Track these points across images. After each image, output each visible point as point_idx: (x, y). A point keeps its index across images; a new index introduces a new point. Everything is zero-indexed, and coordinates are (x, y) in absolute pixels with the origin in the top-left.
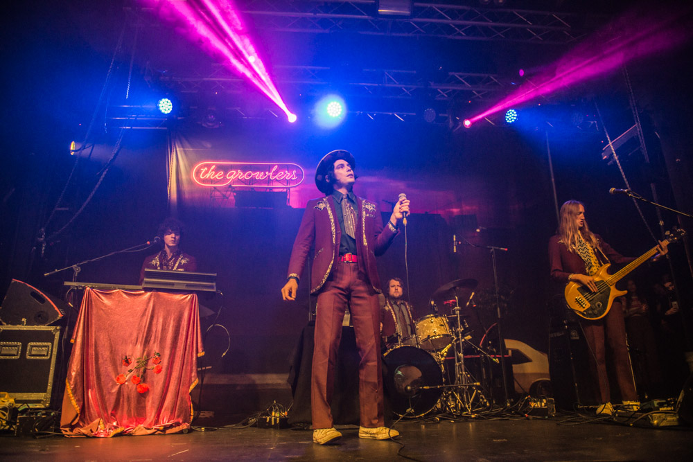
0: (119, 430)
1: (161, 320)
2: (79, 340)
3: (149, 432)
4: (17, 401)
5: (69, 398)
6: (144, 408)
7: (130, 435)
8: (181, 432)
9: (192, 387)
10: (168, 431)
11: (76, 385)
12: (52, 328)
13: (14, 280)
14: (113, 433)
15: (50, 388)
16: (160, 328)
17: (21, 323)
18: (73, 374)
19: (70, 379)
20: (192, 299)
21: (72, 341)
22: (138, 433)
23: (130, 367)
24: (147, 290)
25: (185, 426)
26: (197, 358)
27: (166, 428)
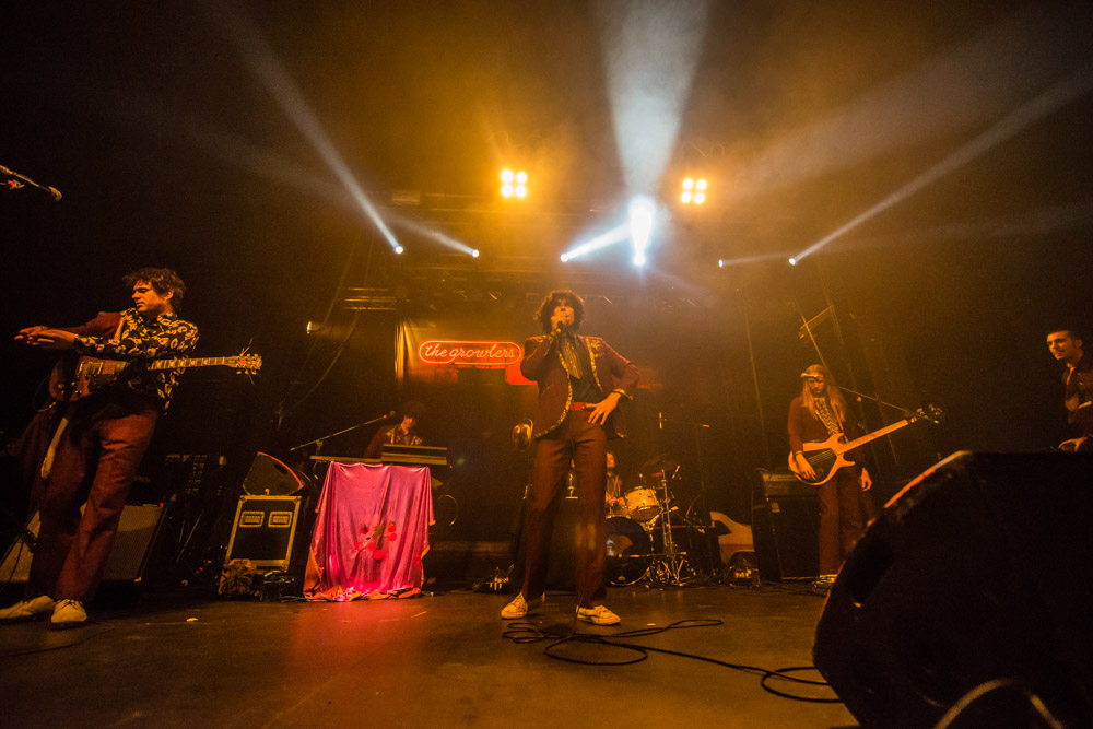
0: (358, 594)
1: (397, 491)
2: (323, 510)
3: (384, 596)
4: (259, 568)
5: (312, 564)
6: (379, 574)
7: (367, 599)
8: (413, 597)
9: (423, 554)
10: (400, 596)
11: (319, 551)
12: (293, 498)
13: (260, 453)
14: (351, 597)
15: (288, 554)
16: (396, 498)
17: (264, 493)
18: (317, 541)
19: (314, 547)
20: (425, 471)
21: (317, 511)
22: (373, 598)
23: (367, 535)
24: (385, 463)
25: (416, 591)
26: (429, 527)
27: (400, 592)
